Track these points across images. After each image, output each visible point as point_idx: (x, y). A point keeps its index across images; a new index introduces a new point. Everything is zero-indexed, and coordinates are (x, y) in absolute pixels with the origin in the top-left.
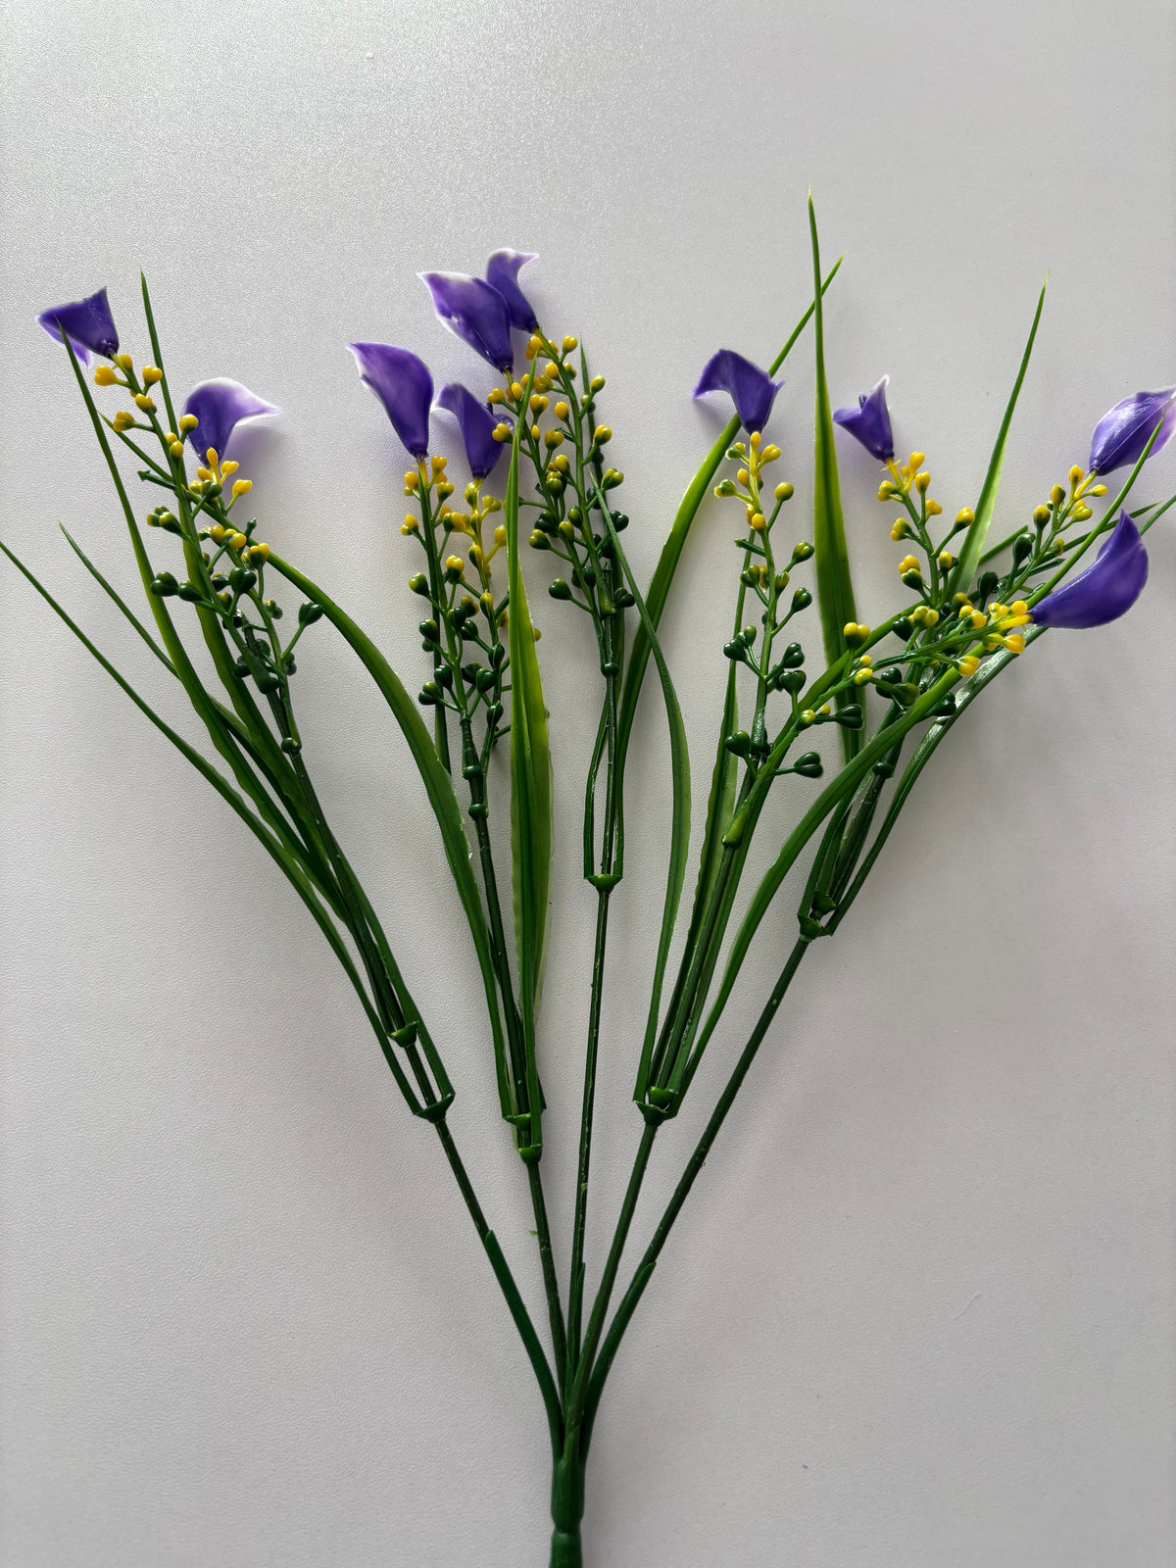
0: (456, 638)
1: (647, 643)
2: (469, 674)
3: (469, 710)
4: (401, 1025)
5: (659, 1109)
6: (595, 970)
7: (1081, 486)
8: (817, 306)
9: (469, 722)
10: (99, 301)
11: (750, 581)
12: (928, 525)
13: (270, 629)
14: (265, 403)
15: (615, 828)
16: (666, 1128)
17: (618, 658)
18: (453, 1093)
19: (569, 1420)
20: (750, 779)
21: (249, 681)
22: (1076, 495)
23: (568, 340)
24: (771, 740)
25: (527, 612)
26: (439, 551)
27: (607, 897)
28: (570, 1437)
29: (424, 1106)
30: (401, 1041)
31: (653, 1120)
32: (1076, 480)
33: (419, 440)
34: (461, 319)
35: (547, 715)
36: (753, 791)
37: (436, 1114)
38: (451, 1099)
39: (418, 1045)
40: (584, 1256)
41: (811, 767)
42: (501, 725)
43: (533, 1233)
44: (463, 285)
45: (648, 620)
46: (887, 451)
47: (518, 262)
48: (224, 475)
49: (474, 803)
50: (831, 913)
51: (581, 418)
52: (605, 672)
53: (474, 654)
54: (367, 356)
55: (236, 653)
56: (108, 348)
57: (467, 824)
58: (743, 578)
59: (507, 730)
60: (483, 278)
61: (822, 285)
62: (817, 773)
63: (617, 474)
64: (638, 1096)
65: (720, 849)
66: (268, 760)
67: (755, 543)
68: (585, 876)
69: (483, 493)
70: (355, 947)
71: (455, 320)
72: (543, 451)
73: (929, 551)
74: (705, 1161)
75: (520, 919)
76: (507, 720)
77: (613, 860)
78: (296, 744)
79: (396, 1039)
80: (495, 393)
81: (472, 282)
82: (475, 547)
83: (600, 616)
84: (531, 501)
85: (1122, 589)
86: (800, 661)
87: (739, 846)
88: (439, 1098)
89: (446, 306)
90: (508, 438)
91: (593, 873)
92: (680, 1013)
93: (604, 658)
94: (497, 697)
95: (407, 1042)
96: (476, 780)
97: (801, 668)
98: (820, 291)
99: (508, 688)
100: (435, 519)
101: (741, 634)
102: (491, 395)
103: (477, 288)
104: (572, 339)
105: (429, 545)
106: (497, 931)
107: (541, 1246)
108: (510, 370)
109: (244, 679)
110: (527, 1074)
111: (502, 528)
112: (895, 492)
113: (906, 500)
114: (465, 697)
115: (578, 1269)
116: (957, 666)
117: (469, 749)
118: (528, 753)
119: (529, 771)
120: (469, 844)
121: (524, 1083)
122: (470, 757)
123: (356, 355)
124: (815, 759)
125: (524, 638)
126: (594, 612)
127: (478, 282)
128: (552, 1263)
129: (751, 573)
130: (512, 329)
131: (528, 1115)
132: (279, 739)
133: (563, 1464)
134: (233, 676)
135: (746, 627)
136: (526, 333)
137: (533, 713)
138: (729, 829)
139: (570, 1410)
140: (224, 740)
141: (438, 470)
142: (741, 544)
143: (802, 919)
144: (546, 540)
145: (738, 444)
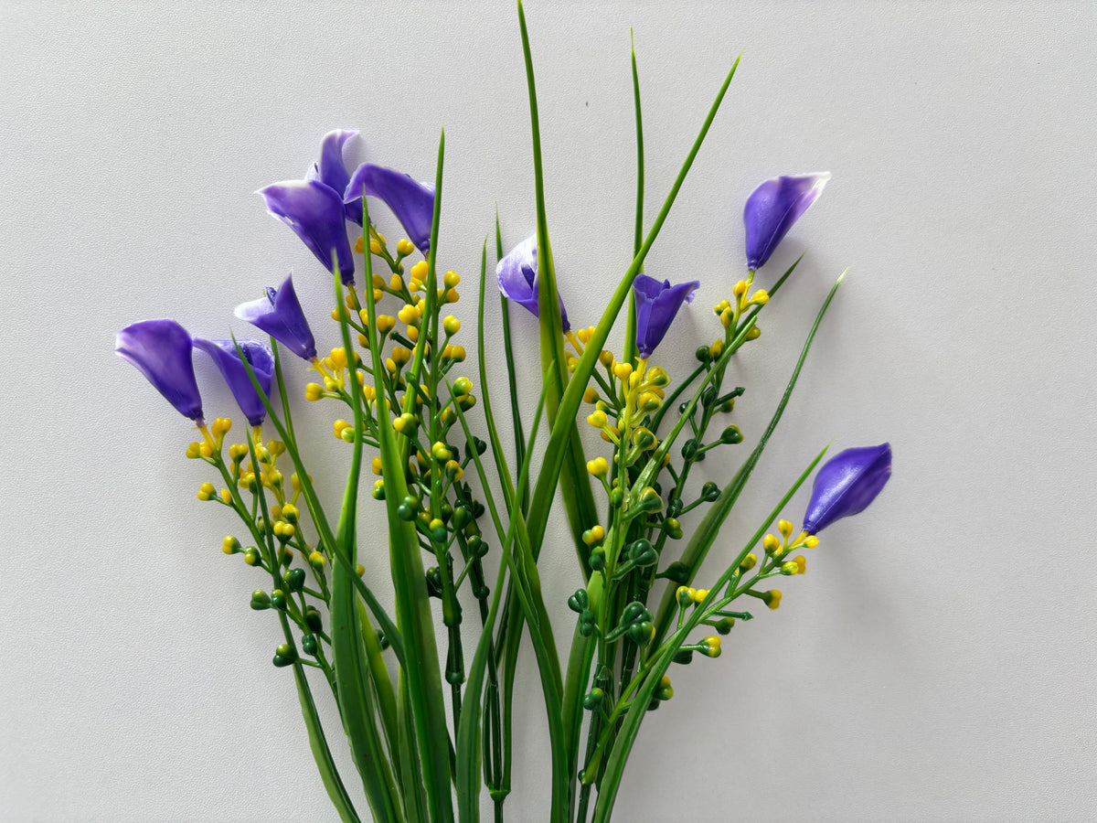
44: (301, 192)
103: (313, 191)
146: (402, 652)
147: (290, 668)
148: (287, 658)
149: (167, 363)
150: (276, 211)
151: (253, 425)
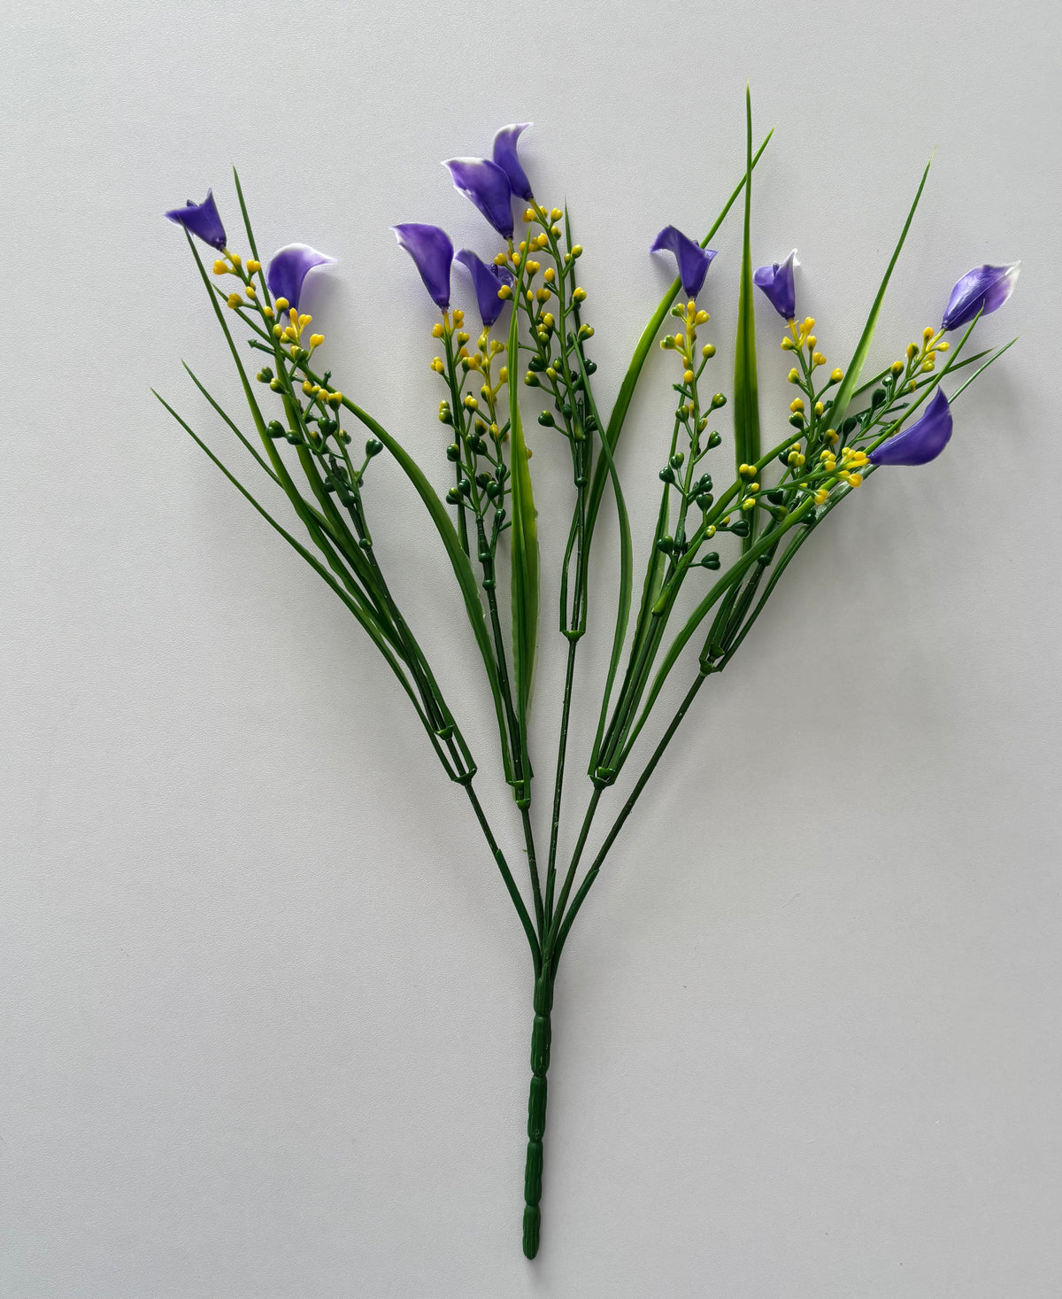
0: (472, 454)
1: (606, 465)
2: (482, 481)
3: (482, 510)
4: (443, 726)
5: (603, 778)
6: (566, 692)
7: (932, 341)
8: (748, 179)
9: (482, 521)
10: (210, 204)
11: (682, 417)
12: (813, 376)
13: (346, 457)
14: (325, 257)
15: (581, 598)
16: (607, 791)
17: (586, 474)
18: (476, 768)
19: (545, 957)
20: (672, 570)
21: (334, 496)
22: (927, 349)
23: (556, 212)
24: (688, 540)
25: (523, 437)
26: (459, 386)
27: (575, 645)
28: (545, 966)
29: (458, 775)
30: (442, 736)
31: (599, 787)
32: (927, 338)
33: (443, 296)
35: (536, 514)
36: (673, 578)
37: (466, 781)
38: (475, 771)
39: (454, 738)
40: (556, 864)
41: (712, 562)
42: (505, 522)
43: (525, 851)
44: (475, 167)
45: (607, 449)
46: (789, 313)
47: (516, 133)
48: (302, 327)
49: (486, 579)
50: (722, 657)
51: (564, 278)
52: (577, 483)
53: (484, 466)
54: (405, 233)
55: (323, 475)
56: (219, 243)
57: (482, 594)
58: (677, 415)
59: (509, 525)
60: (490, 159)
61: (753, 160)
62: (716, 567)
63: (589, 329)
64: (591, 772)
65: (650, 616)
66: (350, 552)
67: (688, 390)
68: (561, 630)
69: (490, 339)
70: (411, 675)
72: (535, 305)
73: (811, 398)
74: (632, 810)
75: (518, 660)
76: (509, 518)
77: (580, 620)
78: (369, 543)
79: (440, 735)
80: (500, 258)
81: (482, 164)
82: (485, 388)
83: (574, 439)
84: (526, 345)
85: (934, 441)
86: (710, 487)
87: (663, 615)
88: (467, 771)
90: (510, 296)
91: (566, 629)
92: (619, 722)
93: (577, 474)
94: (501, 501)
95: (447, 737)
96: (488, 563)
97: (710, 492)
98: (751, 166)
99: (509, 491)
100: (456, 359)
101: (674, 458)
102: (497, 258)
104: (559, 211)
105: (452, 383)
106: (503, 666)
107: (530, 859)
108: (512, 237)
109: (330, 494)
110: (521, 756)
111: (505, 369)
112: (792, 348)
113: (800, 354)
114: (478, 500)
115: (552, 872)
116: (813, 496)
117: (483, 541)
118: (523, 547)
119: (524, 559)
120: (483, 608)
121: (520, 762)
122: (483, 546)
124: (715, 557)
125: (520, 456)
126: (570, 436)
128: (536, 869)
129: (682, 412)
130: (513, 197)
131: (522, 781)
132: (357, 539)
133: (541, 980)
134: (322, 491)
135: (678, 453)
136: (523, 200)
137: (526, 513)
138: (656, 604)
139: (545, 951)
140: (316, 533)
141: (458, 322)
142: (677, 388)
143: (701, 661)
144: (537, 380)
145: (679, 305)
150: (460, 185)
151: (485, 324)
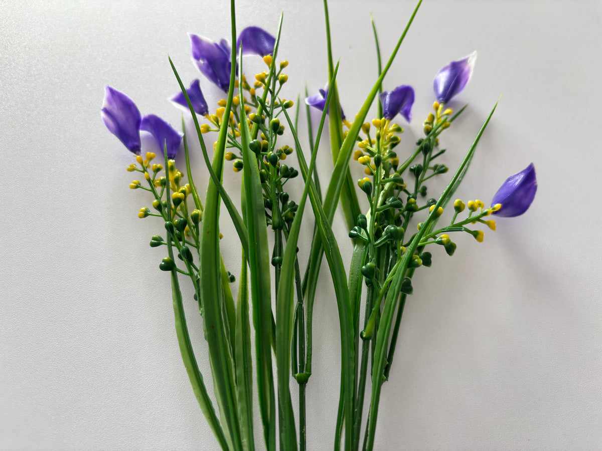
34: (206, 62)
71: (201, 62)
89: (198, 54)
103: (215, 48)
123: (106, 94)
127: (216, 45)
146: (247, 246)
147: (169, 272)
148: (168, 266)
149: (127, 119)
